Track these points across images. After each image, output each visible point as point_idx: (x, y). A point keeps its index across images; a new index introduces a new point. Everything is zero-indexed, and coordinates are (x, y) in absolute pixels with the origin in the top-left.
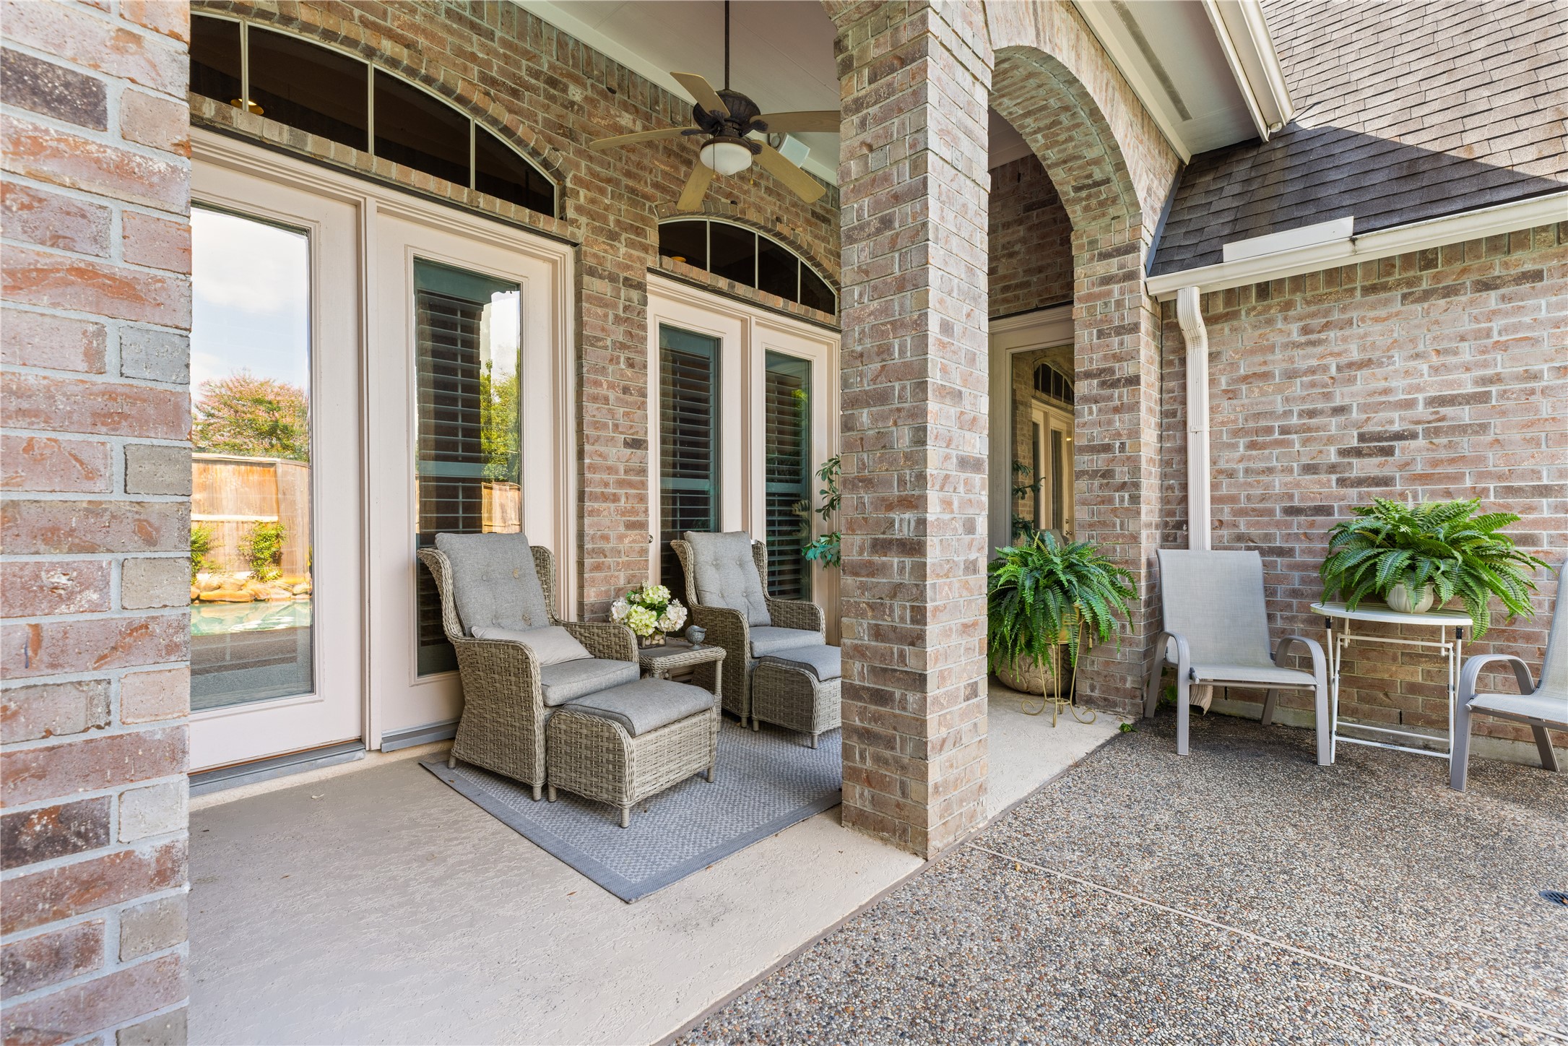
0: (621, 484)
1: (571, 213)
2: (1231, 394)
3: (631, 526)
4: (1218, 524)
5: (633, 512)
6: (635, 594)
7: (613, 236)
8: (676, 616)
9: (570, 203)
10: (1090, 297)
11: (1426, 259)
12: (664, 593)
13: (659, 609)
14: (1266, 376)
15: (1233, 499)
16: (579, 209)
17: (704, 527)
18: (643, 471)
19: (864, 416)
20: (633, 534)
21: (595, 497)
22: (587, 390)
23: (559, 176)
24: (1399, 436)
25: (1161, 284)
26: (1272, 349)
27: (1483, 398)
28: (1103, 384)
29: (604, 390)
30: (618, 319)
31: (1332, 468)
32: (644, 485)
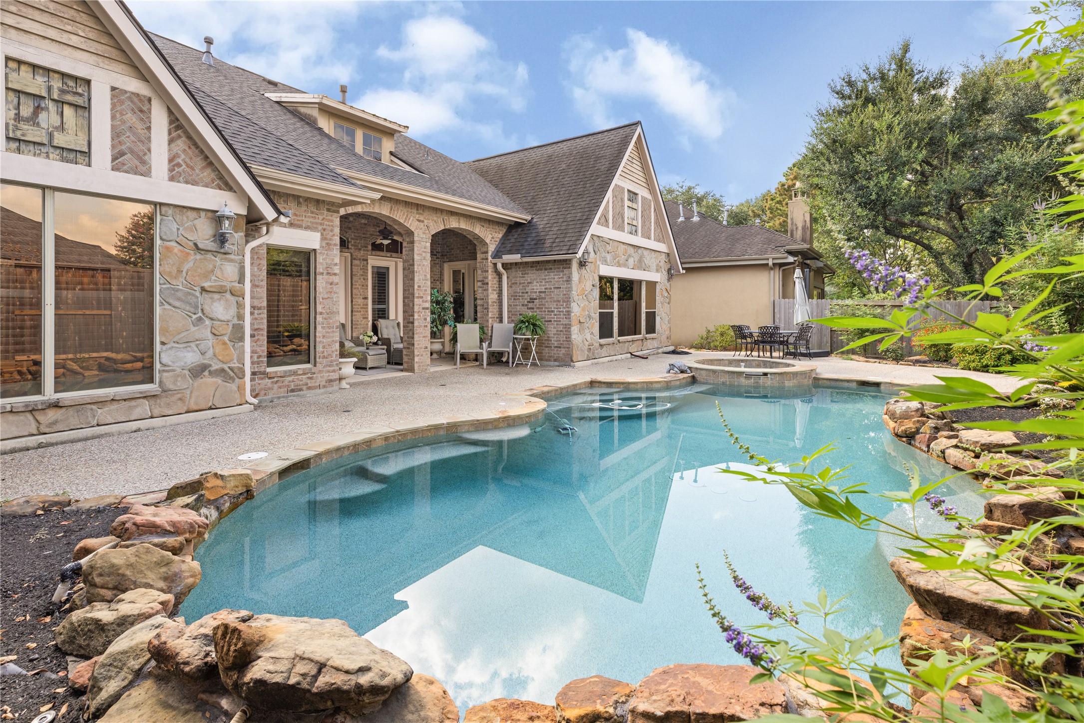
0: (362, 308)
1: (350, 247)
2: (511, 287)
3: (364, 318)
4: (509, 317)
5: (365, 315)
6: (365, 334)
7: (360, 249)
8: (375, 339)
9: (350, 244)
10: (480, 262)
11: (538, 262)
12: (372, 334)
13: (371, 337)
14: (516, 283)
15: (511, 312)
16: (352, 245)
17: (384, 318)
18: (367, 305)
19: (406, 300)
20: (365, 320)
21: (355, 312)
22: (354, 287)
23: (347, 239)
24: (535, 299)
25: (495, 261)
26: (517, 277)
27: (545, 292)
28: (482, 284)
29: (358, 286)
30: (361, 269)
31: (526, 305)
32: (367, 308)
